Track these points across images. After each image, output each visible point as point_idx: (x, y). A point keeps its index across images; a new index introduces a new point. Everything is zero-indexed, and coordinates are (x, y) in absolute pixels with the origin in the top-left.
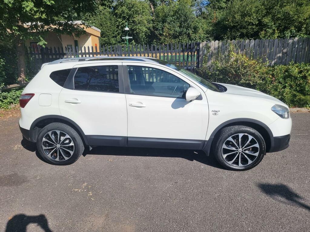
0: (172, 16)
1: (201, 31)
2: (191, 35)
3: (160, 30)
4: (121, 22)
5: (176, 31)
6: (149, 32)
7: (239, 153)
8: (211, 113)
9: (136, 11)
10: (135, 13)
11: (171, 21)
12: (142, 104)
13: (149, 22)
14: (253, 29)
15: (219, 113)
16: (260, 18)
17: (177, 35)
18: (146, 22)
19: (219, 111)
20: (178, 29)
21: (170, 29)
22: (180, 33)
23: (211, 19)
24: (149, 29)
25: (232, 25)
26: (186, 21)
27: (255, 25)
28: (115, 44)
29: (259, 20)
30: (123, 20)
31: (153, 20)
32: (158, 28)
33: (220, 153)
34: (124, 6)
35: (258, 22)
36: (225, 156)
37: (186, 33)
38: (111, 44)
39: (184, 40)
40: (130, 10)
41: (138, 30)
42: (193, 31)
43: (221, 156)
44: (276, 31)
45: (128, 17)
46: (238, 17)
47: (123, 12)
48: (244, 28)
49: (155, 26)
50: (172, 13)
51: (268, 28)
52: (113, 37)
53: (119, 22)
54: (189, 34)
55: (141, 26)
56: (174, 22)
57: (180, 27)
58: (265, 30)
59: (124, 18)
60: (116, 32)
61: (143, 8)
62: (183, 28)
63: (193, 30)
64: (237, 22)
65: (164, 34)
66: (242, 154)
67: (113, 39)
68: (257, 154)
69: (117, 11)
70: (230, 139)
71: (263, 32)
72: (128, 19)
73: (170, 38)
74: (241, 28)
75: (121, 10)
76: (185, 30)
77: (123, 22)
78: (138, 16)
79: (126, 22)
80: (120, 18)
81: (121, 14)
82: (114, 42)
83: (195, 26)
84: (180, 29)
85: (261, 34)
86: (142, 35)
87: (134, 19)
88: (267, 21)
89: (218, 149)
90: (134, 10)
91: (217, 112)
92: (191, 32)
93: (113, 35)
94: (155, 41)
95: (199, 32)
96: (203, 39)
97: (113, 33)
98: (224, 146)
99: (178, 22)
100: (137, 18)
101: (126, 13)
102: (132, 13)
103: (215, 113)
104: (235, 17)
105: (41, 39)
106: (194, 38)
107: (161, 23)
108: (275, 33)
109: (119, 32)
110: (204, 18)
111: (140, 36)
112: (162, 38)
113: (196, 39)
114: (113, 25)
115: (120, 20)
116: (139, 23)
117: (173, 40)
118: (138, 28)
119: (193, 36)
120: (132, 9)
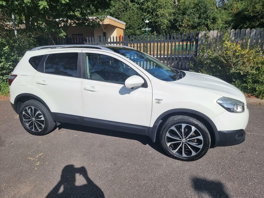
0: (192, 8)
1: (220, 21)
2: (209, 25)
3: (180, 21)
4: (146, 15)
5: (195, 22)
6: (169, 24)
7: (183, 143)
8: (154, 101)
9: (159, 5)
10: (158, 7)
11: (191, 13)
12: (94, 88)
13: (170, 15)
15: (161, 101)
17: (195, 25)
18: (167, 15)
19: (162, 100)
20: (197, 20)
21: (189, 20)
22: (199, 24)
23: (232, 10)
24: (170, 21)
25: (252, 15)
26: (205, 12)
28: (139, 35)
30: (147, 14)
31: (174, 13)
32: (178, 20)
33: (164, 141)
34: (150, 2)
36: (168, 144)
37: (204, 24)
38: (136, 35)
39: (202, 30)
40: (154, 5)
41: (159, 22)
42: (211, 22)
43: (165, 144)
45: (152, 11)
46: (259, 7)
47: (148, 7)
49: (176, 18)
50: (192, 6)
52: (138, 29)
53: (144, 16)
54: (207, 24)
55: (163, 18)
56: (194, 14)
57: (199, 18)
59: (149, 12)
60: (141, 24)
61: (166, 3)
62: (202, 19)
63: (212, 21)
64: (258, 12)
65: (183, 25)
66: (185, 144)
67: (138, 31)
68: (201, 146)
69: (143, 6)
70: (173, 128)
72: (152, 13)
73: (189, 29)
75: (146, 5)
76: (204, 21)
77: (147, 15)
78: (160, 10)
79: (150, 15)
80: (145, 12)
81: (146, 9)
82: (139, 33)
83: (214, 17)
84: (199, 20)
86: (164, 27)
87: (157, 12)
89: (162, 137)
90: (157, 4)
91: (160, 100)
92: (209, 22)
93: (138, 27)
94: (174, 31)
95: (218, 22)
97: (139, 26)
98: (168, 135)
99: (198, 13)
100: (160, 12)
101: (150, 7)
102: (156, 7)
103: (159, 101)
104: (256, 8)
105: (62, 31)
106: (212, 28)
107: (182, 15)
109: (143, 25)
110: (225, 9)
111: (161, 27)
112: (181, 29)
114: (139, 19)
115: (145, 14)
116: (161, 16)
117: (191, 31)
118: (160, 20)
119: (211, 26)
120: (156, 4)
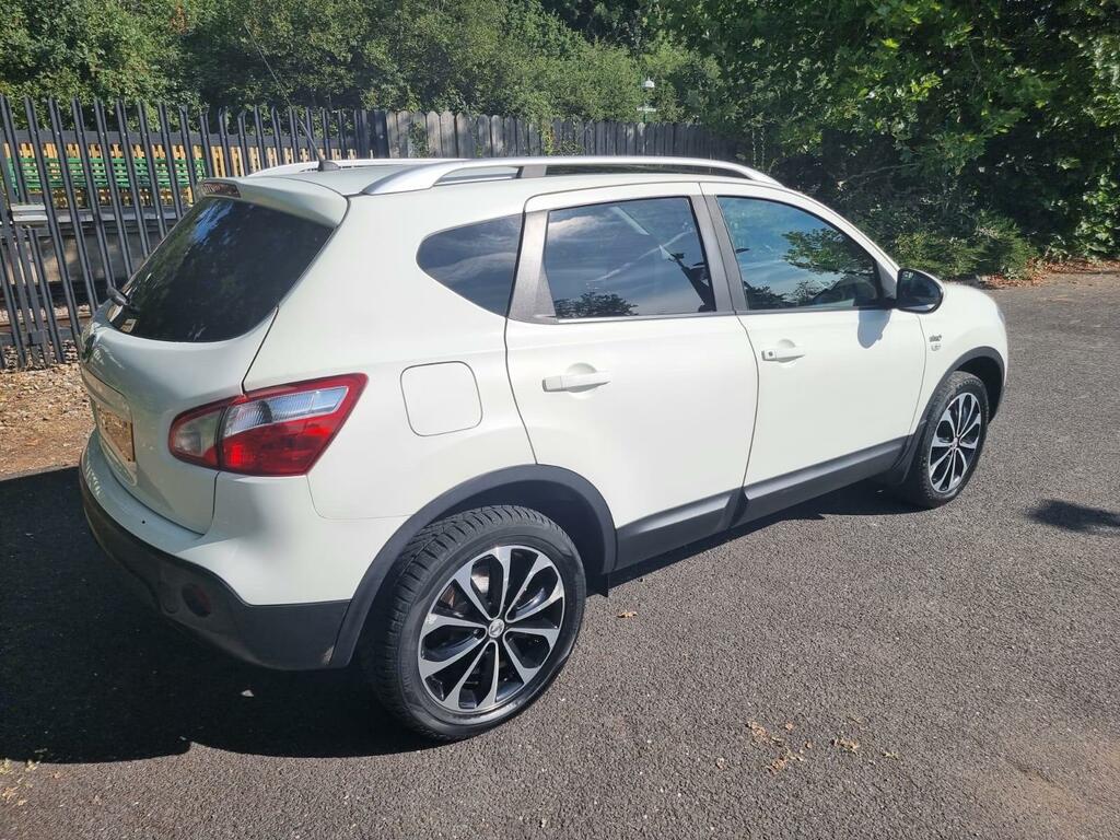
1: (134, 60)
2: (96, 73)
5: (14, 48)
7: (955, 451)
14: (341, 78)
16: (355, 43)
20: (20, 36)
22: (42, 58)
27: (344, 63)
29: (351, 49)
33: (926, 465)
35: (350, 56)
36: (932, 471)
37: (67, 61)
39: (66, 93)
42: (100, 57)
44: (411, 95)
46: (282, 26)
48: (308, 69)
51: (386, 81)
54: (84, 69)
57: (34, 29)
58: (377, 87)
63: (103, 52)
64: (282, 46)
70: (947, 414)
71: (371, 94)
74: (295, 68)
76: (62, 47)
83: (107, 35)
85: (366, 98)
88: (381, 57)
89: (924, 453)
92: (92, 60)
95: (131, 61)
96: (156, 97)
98: (935, 441)
104: (267, 24)
106: (114, 85)
108: (407, 100)
113: (122, 90)
119: (106, 77)
